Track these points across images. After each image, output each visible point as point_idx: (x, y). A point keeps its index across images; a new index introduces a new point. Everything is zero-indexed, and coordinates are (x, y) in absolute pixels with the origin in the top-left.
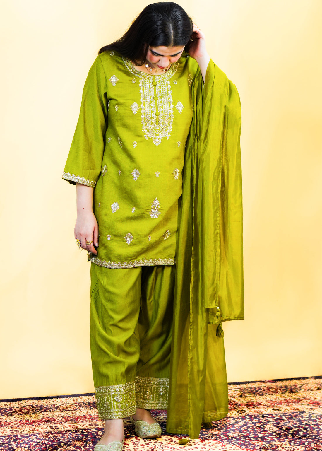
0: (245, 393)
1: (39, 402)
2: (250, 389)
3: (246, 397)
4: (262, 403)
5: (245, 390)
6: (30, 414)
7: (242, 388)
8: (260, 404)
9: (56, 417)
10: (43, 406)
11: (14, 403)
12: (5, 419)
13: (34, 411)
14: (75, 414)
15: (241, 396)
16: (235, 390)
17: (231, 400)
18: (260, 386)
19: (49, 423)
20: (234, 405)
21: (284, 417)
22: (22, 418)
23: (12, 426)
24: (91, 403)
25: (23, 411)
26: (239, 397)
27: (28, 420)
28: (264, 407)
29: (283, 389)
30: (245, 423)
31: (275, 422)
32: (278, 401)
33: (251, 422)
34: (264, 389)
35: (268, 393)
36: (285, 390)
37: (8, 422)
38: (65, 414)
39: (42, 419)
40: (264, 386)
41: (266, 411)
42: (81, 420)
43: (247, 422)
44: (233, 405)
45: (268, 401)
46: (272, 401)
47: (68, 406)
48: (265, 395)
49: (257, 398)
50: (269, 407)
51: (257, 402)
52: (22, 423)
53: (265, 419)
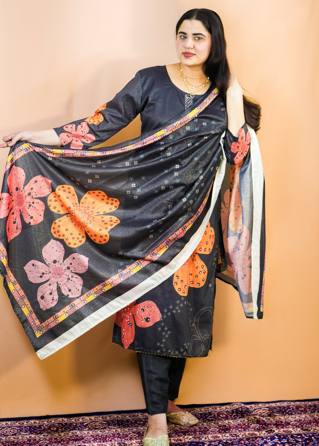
0: (274, 412)
1: (69, 420)
2: (279, 409)
3: (275, 416)
4: (291, 422)
5: (274, 409)
6: (58, 432)
7: (271, 407)
8: (289, 424)
9: (85, 436)
10: (73, 425)
11: (43, 420)
12: (34, 437)
13: (63, 429)
14: (104, 432)
15: (270, 416)
16: (264, 409)
17: (260, 419)
18: (289, 405)
19: (78, 442)
20: (263, 425)
21: (313, 437)
22: (50, 436)
23: (41, 444)
24: (120, 422)
25: (52, 429)
26: (268, 416)
27: (57, 438)
28: (293, 427)
29: (312, 408)
30: (274, 443)
31: (304, 443)
32: (307, 421)
33: (280, 443)
34: (293, 408)
35: (297, 413)
36: (315, 409)
37: (37, 440)
38: (94, 432)
39: (71, 437)
40: (293, 405)
41: (295, 431)
42: (110, 439)
43: (276, 442)
44: (261, 424)
45: (297, 421)
46: (300, 420)
47: (97, 424)
48: (294, 415)
49: (286, 418)
50: (298, 426)
51: (286, 421)
52: (50, 442)
53: (294, 439)
